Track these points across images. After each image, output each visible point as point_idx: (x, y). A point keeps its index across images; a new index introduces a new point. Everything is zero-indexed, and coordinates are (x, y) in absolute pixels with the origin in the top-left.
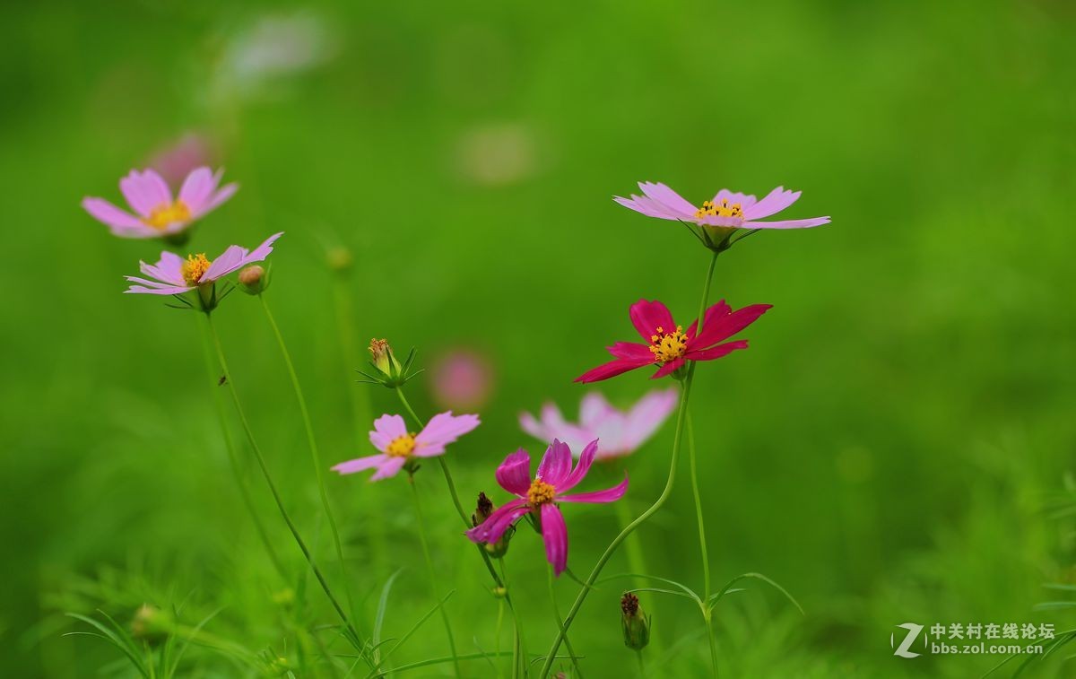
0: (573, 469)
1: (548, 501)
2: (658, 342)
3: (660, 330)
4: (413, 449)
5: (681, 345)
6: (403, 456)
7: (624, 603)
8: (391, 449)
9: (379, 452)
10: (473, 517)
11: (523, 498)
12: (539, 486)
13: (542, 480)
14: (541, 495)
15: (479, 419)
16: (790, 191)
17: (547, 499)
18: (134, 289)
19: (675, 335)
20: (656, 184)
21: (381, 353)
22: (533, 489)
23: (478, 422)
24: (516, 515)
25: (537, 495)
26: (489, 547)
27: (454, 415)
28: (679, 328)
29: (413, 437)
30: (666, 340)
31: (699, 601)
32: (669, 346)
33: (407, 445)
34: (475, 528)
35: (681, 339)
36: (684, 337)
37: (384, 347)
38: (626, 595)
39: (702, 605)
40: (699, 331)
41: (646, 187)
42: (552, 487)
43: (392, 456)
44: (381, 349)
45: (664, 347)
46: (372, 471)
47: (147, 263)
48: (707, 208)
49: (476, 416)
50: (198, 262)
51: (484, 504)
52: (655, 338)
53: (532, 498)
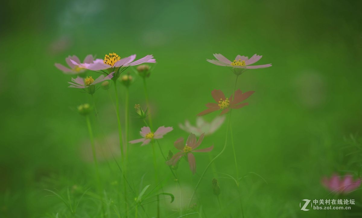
0: (197, 141)
1: (190, 152)
2: (221, 103)
3: (221, 99)
4: (153, 137)
5: (228, 104)
6: (150, 138)
7: (213, 181)
8: (147, 136)
9: (143, 138)
10: (167, 158)
11: (182, 151)
12: (187, 147)
13: (188, 146)
14: (187, 150)
15: (173, 128)
16: (259, 55)
17: (189, 151)
18: (71, 86)
19: (226, 101)
20: (218, 54)
21: (138, 109)
22: (185, 148)
23: (173, 129)
24: (180, 157)
25: (186, 150)
26: (173, 167)
27: (165, 127)
28: (227, 98)
29: (153, 133)
30: (223, 102)
31: (235, 180)
32: (224, 104)
33: (151, 135)
34: (168, 161)
35: (228, 102)
36: (228, 101)
37: (139, 107)
38: (213, 179)
39: (236, 181)
40: (233, 99)
41: (216, 55)
42: (191, 148)
43: (147, 139)
44: (138, 107)
45: (223, 105)
46: (141, 143)
47: (74, 78)
48: (235, 62)
49: (172, 127)
50: (90, 79)
51: (170, 154)
52: (220, 102)
53: (185, 151)
